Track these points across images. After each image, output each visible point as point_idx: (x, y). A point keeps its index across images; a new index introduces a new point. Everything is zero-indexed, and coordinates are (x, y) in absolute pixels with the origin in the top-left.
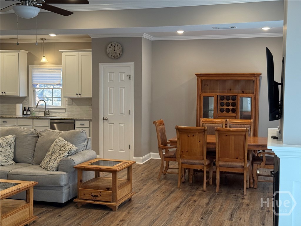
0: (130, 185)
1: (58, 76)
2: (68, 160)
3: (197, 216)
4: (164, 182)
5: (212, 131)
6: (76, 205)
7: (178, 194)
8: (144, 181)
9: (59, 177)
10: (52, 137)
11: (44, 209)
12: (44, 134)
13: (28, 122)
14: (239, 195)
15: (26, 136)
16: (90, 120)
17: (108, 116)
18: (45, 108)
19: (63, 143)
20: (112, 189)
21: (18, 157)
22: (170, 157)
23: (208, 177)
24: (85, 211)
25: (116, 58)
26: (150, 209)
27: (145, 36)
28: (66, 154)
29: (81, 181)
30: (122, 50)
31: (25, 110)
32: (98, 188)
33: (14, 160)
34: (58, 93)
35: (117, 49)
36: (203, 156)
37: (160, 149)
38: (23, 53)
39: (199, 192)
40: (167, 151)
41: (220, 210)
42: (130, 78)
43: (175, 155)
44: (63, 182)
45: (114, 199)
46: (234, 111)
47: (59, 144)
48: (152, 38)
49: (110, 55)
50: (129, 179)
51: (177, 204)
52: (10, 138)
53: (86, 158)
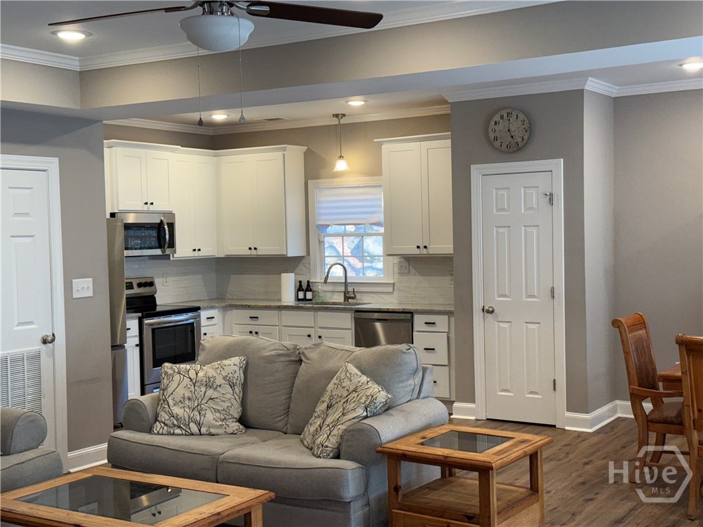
0: (536, 506)
1: (375, 203)
2: (361, 431)
8: (589, 488)
9: (338, 474)
10: (330, 365)
12: (313, 355)
13: (305, 318)
15: (270, 360)
16: (449, 313)
17: (496, 301)
18: (346, 284)
19: (355, 380)
21: (252, 415)
22: (665, 422)
25: (514, 149)
27: (593, 85)
28: (361, 412)
29: (397, 489)
30: (530, 129)
31: (300, 289)
32: (441, 511)
34: (374, 246)
35: (516, 126)
37: (636, 399)
38: (295, 154)
40: (657, 402)
42: (551, 201)
43: (680, 414)
44: (351, 490)
47: (346, 383)
48: (615, 91)
49: (497, 144)
50: (534, 488)
52: (233, 364)
53: (416, 421)
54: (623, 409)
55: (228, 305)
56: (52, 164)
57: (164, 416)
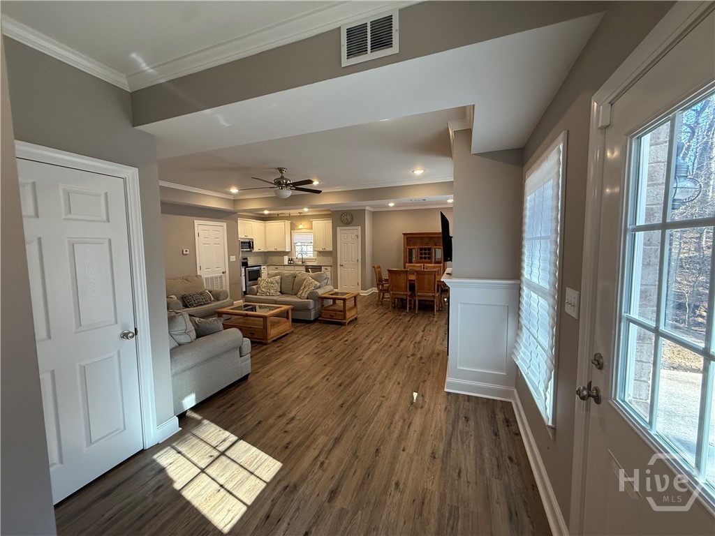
0: (356, 309)
1: (310, 238)
2: (314, 292)
3: (401, 329)
4: (380, 307)
5: (412, 272)
6: (321, 322)
7: (390, 315)
8: (367, 307)
9: (308, 303)
11: (299, 324)
12: (299, 275)
13: (292, 268)
14: (431, 315)
15: (287, 277)
16: (331, 266)
17: (343, 263)
18: (302, 259)
19: (311, 281)
20: (344, 311)
21: (283, 291)
22: (384, 290)
23: (410, 304)
24: (325, 326)
25: (348, 224)
26: (369, 324)
27: (367, 208)
28: (313, 288)
29: (323, 306)
30: (352, 218)
31: (289, 260)
32: (334, 310)
33: (280, 292)
34: (310, 249)
35: (349, 218)
36: (406, 288)
37: (378, 285)
38: (288, 223)
39: (404, 313)
40: (383, 286)
41: (417, 325)
42: (357, 237)
43: (388, 289)
44: (312, 306)
45: (345, 319)
46: (429, 258)
47: (309, 282)
48: (372, 210)
49: (344, 222)
50: (355, 305)
51: (388, 321)
52: (278, 277)
53: (327, 291)
54: (375, 290)
55: (269, 265)
56: (225, 224)
57: (260, 291)
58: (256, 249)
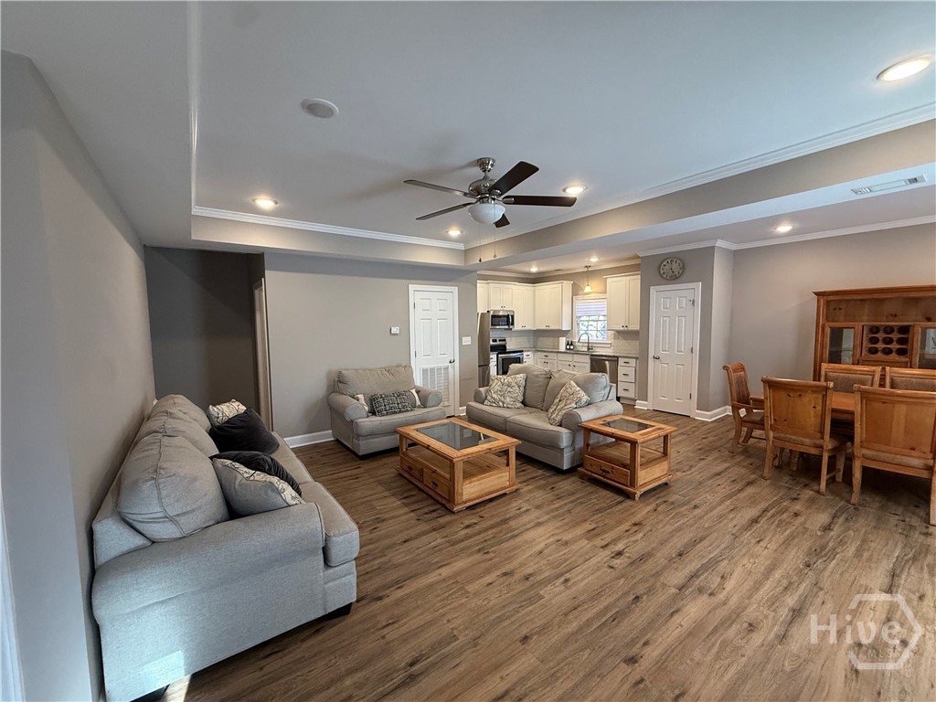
0: (666, 463)
1: (602, 306)
2: (572, 414)
4: (739, 458)
5: (846, 387)
6: (584, 478)
7: (764, 493)
8: (704, 452)
9: (557, 437)
10: (563, 381)
11: (541, 472)
12: (556, 375)
13: (569, 357)
15: (537, 376)
16: (637, 358)
17: (661, 353)
18: (588, 343)
19: (573, 389)
20: (631, 467)
21: (527, 400)
22: (753, 422)
23: (831, 468)
25: (674, 278)
26: (697, 511)
27: (720, 243)
28: (574, 406)
29: (588, 445)
30: (683, 268)
31: (568, 344)
32: (610, 460)
33: (523, 402)
34: (603, 326)
35: (675, 266)
36: (822, 432)
37: (735, 409)
38: (567, 285)
39: (808, 493)
40: (749, 411)
42: (693, 304)
43: (762, 420)
44: (565, 443)
45: (633, 483)
46: (901, 352)
47: (569, 390)
48: (734, 247)
49: (665, 276)
50: (665, 453)
52: (521, 377)
55: (536, 350)
56: (455, 290)
57: (489, 398)
58: (517, 326)
